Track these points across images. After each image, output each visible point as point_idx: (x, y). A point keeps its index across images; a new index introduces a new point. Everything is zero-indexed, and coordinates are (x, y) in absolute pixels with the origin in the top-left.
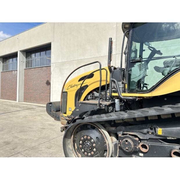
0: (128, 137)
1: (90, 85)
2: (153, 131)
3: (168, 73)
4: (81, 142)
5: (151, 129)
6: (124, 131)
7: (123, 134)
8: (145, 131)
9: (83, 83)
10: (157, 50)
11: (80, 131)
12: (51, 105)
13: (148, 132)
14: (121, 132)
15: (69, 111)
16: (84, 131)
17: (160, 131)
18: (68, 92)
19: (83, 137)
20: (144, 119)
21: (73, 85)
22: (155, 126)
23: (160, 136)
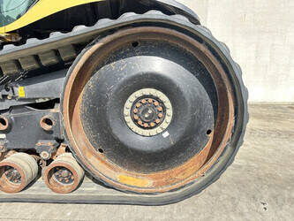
2: (10, 93)
5: (7, 90)
13: (3, 96)
17: (22, 92)
22: (12, 84)
23: (21, 99)
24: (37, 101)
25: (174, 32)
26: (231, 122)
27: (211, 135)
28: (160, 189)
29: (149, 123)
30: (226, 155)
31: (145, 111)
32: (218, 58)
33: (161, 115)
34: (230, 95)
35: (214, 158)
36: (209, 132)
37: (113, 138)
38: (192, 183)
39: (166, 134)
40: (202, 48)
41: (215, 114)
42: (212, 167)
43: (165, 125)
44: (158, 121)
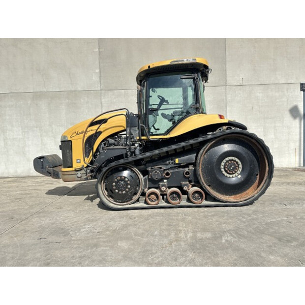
0: (156, 170)
1: (104, 131)
2: (173, 161)
3: (178, 121)
4: (114, 184)
5: (172, 160)
6: (152, 167)
7: (151, 169)
8: (168, 162)
9: (98, 128)
10: (166, 99)
11: (112, 174)
12: (42, 160)
13: (169, 163)
14: (150, 168)
15: (77, 162)
16: (117, 174)
17: (177, 161)
18: (72, 141)
19: (117, 178)
20: (166, 154)
21: (80, 131)
22: (174, 158)
23: (177, 164)
24: (182, 165)
25: (245, 136)
26: (267, 169)
27: (258, 176)
28: (240, 200)
29: (232, 171)
30: (267, 182)
31: (231, 166)
32: (260, 144)
33: (237, 168)
34: (265, 158)
35: (260, 187)
36: (257, 175)
37: (217, 179)
38: (253, 196)
39: (240, 176)
40: (253, 141)
41: (259, 167)
42: (261, 189)
43: (239, 172)
44: (236, 170)
